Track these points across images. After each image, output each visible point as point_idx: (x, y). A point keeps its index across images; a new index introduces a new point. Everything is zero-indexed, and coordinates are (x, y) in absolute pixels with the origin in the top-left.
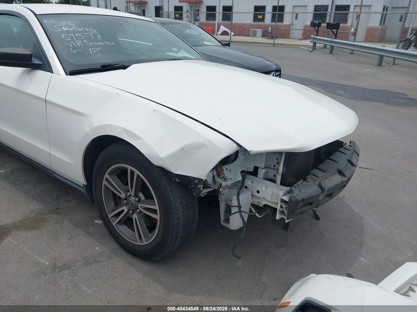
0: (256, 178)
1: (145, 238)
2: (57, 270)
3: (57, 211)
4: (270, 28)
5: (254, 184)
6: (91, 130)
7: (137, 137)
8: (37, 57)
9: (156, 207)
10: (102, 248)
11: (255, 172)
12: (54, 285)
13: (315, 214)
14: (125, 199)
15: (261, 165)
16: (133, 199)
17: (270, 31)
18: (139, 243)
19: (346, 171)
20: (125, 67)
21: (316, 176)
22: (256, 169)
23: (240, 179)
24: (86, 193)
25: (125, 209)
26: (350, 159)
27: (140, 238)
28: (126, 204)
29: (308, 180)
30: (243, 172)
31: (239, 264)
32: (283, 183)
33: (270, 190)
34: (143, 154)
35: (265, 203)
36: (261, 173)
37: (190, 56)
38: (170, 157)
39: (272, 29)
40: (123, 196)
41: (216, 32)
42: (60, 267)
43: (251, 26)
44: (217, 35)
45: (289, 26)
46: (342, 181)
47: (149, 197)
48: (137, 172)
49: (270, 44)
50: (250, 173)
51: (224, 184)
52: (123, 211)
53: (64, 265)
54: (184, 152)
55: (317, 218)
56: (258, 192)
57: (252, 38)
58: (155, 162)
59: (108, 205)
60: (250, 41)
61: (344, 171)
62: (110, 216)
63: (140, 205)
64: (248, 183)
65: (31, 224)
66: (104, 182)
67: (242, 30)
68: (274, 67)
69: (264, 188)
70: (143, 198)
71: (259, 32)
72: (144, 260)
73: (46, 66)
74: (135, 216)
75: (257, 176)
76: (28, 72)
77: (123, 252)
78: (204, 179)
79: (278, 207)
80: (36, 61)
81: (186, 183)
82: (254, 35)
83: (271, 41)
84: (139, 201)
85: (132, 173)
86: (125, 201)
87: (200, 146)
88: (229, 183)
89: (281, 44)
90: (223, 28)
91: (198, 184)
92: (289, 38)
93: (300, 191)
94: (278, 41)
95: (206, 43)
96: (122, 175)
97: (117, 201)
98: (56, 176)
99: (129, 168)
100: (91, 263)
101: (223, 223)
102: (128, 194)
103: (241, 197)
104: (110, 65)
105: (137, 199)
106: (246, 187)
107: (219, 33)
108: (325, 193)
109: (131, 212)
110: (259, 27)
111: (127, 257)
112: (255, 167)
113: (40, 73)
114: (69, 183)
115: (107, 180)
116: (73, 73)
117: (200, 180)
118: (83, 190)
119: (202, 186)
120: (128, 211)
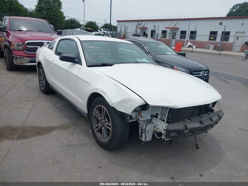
0: (157, 119)
1: (106, 138)
2: (69, 146)
3: (75, 124)
4: (219, 45)
5: (155, 122)
6: (91, 90)
7: (106, 94)
8: (77, 59)
9: (110, 125)
10: (89, 141)
11: (156, 116)
12: (66, 151)
13: (197, 146)
14: (101, 121)
15: (159, 113)
16: (103, 121)
17: (219, 46)
18: (103, 141)
19: (204, 122)
20: (111, 65)
21: (185, 122)
22: (157, 114)
23: (150, 118)
24: (87, 117)
25: (100, 125)
26: (211, 118)
27: (104, 139)
28: (101, 123)
29: (180, 122)
30: (151, 115)
31: (143, 156)
32: (167, 122)
33: (162, 125)
34: (106, 101)
35: (160, 131)
36: (159, 116)
37: (147, 61)
38: (117, 103)
39: (220, 45)
40: (100, 119)
41: (185, 46)
42: (70, 145)
43: (206, 43)
44: (185, 47)
45: (232, 44)
46: (200, 127)
47: (109, 120)
48: (105, 109)
49: (217, 54)
50: (154, 116)
51: (141, 119)
52: (99, 126)
53: (72, 145)
54: (123, 102)
55: (198, 148)
56: (157, 125)
57: (207, 50)
58: (111, 105)
59: (94, 122)
60: (204, 52)
61: (203, 122)
62: (94, 128)
63: (105, 123)
64: (153, 121)
65: (64, 128)
66: (94, 112)
67: (201, 45)
68: (206, 68)
69: (159, 124)
70: (107, 120)
71: (212, 46)
72: (104, 149)
73: (80, 63)
74: (103, 128)
75: (157, 118)
76: (73, 64)
77: (97, 145)
78: (130, 114)
79: (163, 133)
80: (76, 60)
81: (122, 115)
82: (209, 48)
83: (218, 52)
84: (105, 122)
85: (104, 109)
86: (100, 122)
87: (129, 100)
88: (144, 119)
89: (225, 54)
90: (189, 44)
91: (127, 116)
92: (231, 51)
93: (173, 126)
94: (222, 52)
95: (168, 53)
96: (100, 110)
97: (98, 121)
98: (77, 109)
99: (103, 107)
100: (83, 146)
101: (140, 138)
102: (102, 118)
103: (147, 126)
104: (106, 64)
105: (105, 121)
106: (152, 123)
107: (187, 46)
108: (188, 130)
109: (102, 126)
110: (212, 44)
111: (99, 147)
112: (156, 113)
113: (77, 65)
114: (80, 111)
115: (95, 112)
116: (89, 66)
117: (128, 115)
118: (86, 115)
119: (129, 118)
120: (101, 126)
